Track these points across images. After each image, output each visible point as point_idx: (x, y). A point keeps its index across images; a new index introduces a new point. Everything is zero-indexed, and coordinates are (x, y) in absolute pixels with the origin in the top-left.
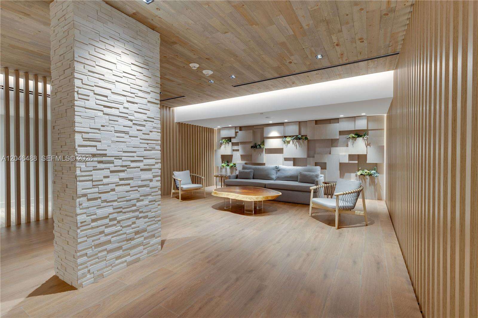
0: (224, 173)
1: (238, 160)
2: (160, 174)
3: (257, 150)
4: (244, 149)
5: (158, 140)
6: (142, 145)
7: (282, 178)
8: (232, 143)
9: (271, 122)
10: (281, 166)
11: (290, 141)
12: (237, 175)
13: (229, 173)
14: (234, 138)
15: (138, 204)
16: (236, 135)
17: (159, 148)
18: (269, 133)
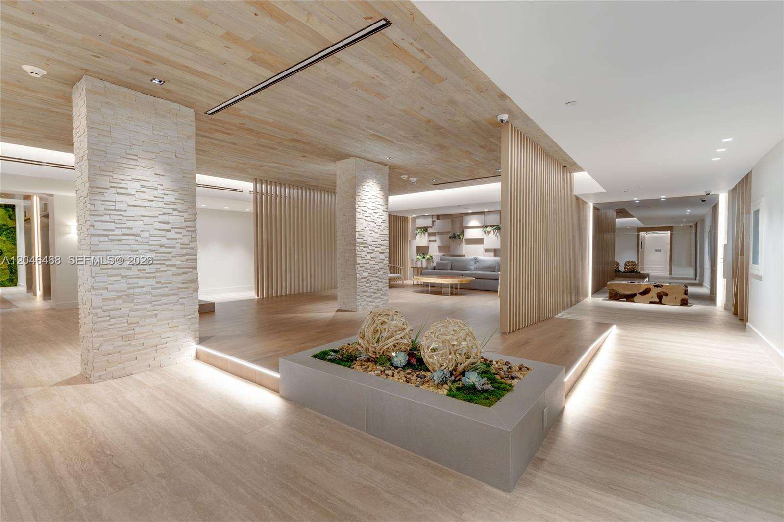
0: (419, 265)
1: (434, 251)
2: (388, 256)
3: (456, 241)
4: (442, 240)
5: (387, 234)
6: (380, 238)
7: (481, 269)
8: (429, 233)
9: (470, 211)
10: (481, 257)
11: (490, 231)
12: (435, 267)
13: (425, 265)
14: (431, 227)
15: (378, 273)
16: (433, 224)
17: (387, 239)
18: (468, 223)
